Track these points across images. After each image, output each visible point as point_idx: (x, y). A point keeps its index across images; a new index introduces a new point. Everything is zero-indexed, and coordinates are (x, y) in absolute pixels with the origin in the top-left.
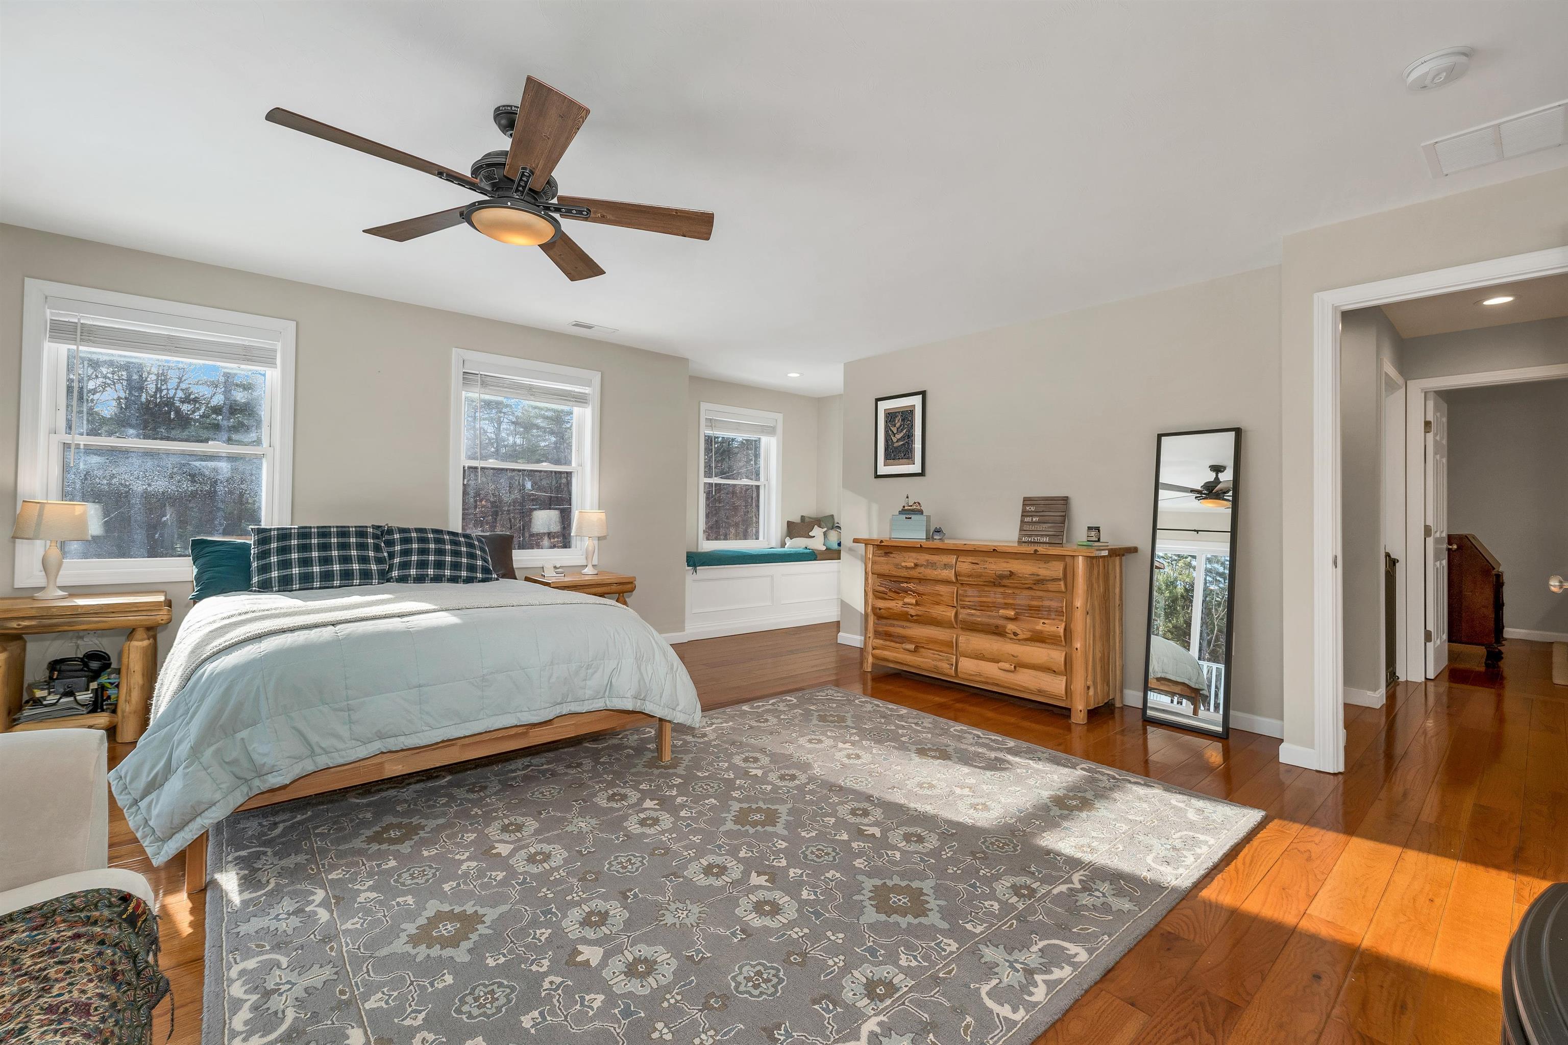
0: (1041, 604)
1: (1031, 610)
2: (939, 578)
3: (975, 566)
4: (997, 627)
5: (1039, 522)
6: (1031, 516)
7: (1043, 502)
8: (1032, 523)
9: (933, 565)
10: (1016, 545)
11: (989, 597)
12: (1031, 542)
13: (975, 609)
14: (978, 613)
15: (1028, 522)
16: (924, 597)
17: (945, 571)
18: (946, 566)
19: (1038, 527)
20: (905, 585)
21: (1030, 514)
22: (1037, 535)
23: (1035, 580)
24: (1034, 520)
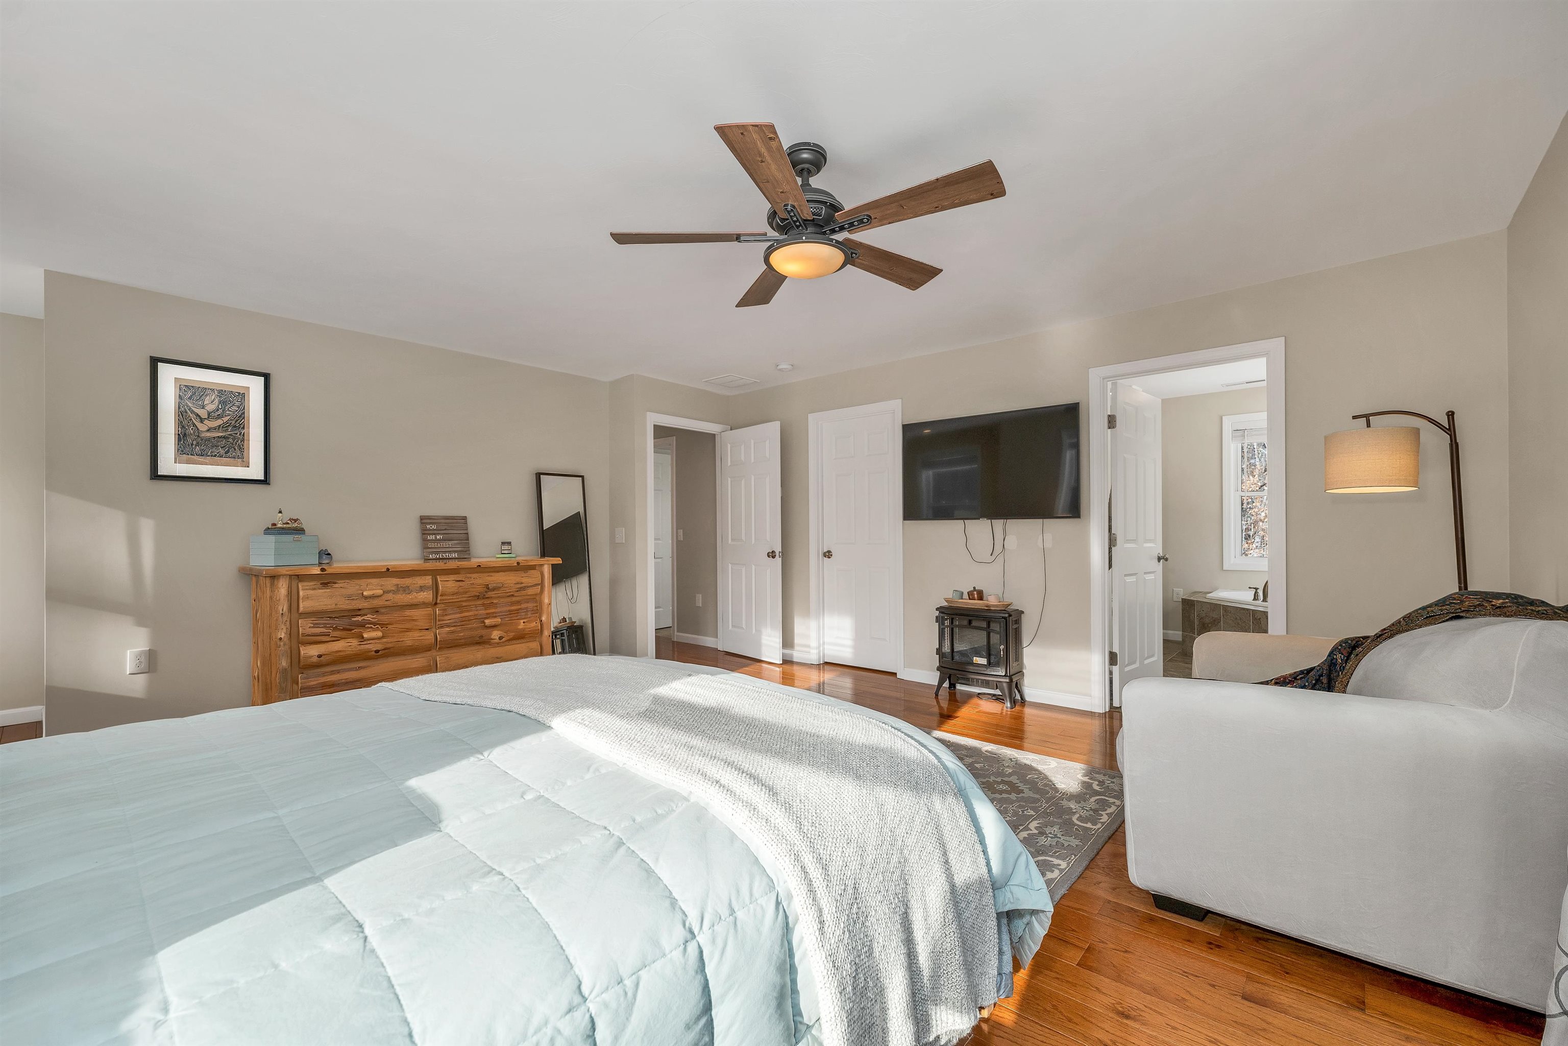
0: (519, 607)
1: (510, 614)
2: (415, 601)
3: (461, 584)
4: (481, 637)
5: (444, 540)
6: (435, 534)
7: (443, 521)
8: (436, 540)
9: (406, 590)
10: (421, 562)
11: (471, 611)
12: (440, 559)
13: (455, 626)
14: (459, 629)
15: (432, 540)
16: (390, 627)
17: (422, 593)
18: (422, 588)
19: (444, 544)
20: (359, 619)
21: (431, 532)
22: (445, 552)
23: (518, 588)
24: (438, 537)
